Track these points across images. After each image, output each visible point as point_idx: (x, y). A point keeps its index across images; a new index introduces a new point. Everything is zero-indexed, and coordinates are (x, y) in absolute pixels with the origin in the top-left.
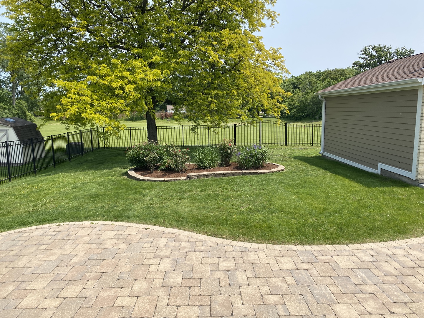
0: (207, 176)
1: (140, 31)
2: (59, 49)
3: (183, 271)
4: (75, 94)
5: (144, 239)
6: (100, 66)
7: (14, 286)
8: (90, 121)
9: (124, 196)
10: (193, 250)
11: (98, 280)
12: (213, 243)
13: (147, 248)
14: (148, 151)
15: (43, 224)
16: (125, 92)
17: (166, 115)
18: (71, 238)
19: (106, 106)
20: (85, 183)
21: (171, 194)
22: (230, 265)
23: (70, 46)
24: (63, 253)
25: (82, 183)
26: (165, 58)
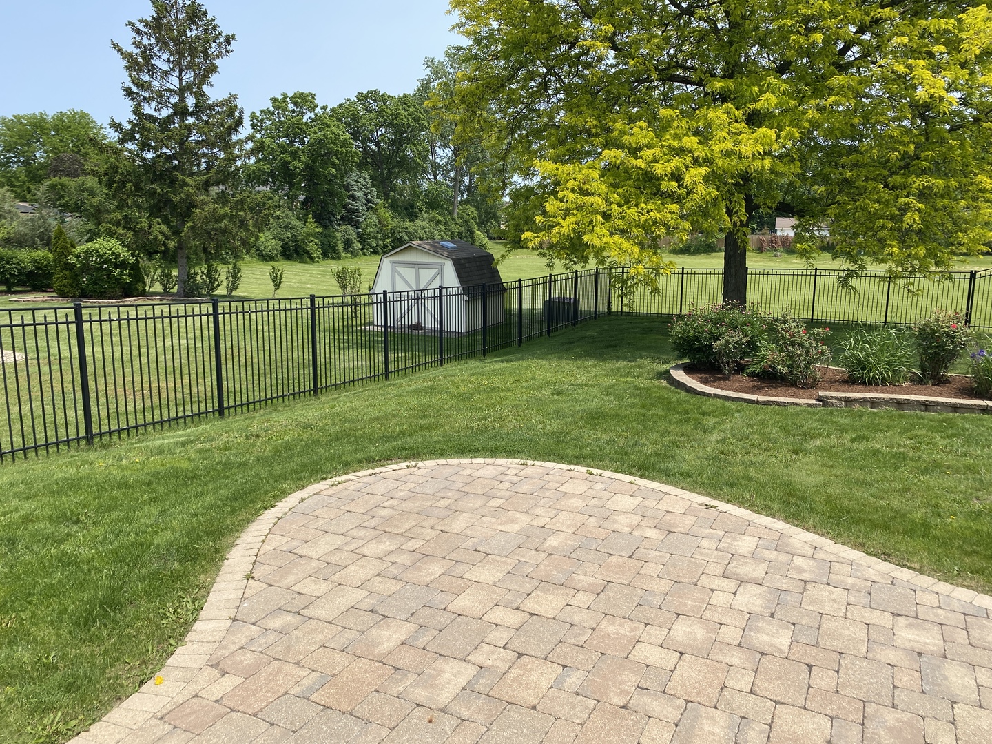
0: (874, 403)
1: (733, 36)
2: (550, 92)
3: (794, 624)
4: (573, 191)
5: (702, 530)
6: (632, 125)
7: (443, 566)
8: (599, 252)
9: (659, 424)
10: (825, 580)
11: (598, 594)
12: (882, 574)
13: (707, 551)
14: (721, 325)
15: (497, 457)
16: (682, 185)
17: (771, 241)
18: (548, 494)
19: (636, 218)
20: (578, 385)
21: (772, 436)
22: (928, 641)
23: (573, 84)
24: (532, 523)
25: (572, 385)
26: (789, 98)
